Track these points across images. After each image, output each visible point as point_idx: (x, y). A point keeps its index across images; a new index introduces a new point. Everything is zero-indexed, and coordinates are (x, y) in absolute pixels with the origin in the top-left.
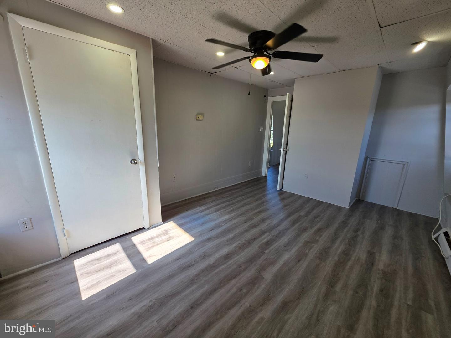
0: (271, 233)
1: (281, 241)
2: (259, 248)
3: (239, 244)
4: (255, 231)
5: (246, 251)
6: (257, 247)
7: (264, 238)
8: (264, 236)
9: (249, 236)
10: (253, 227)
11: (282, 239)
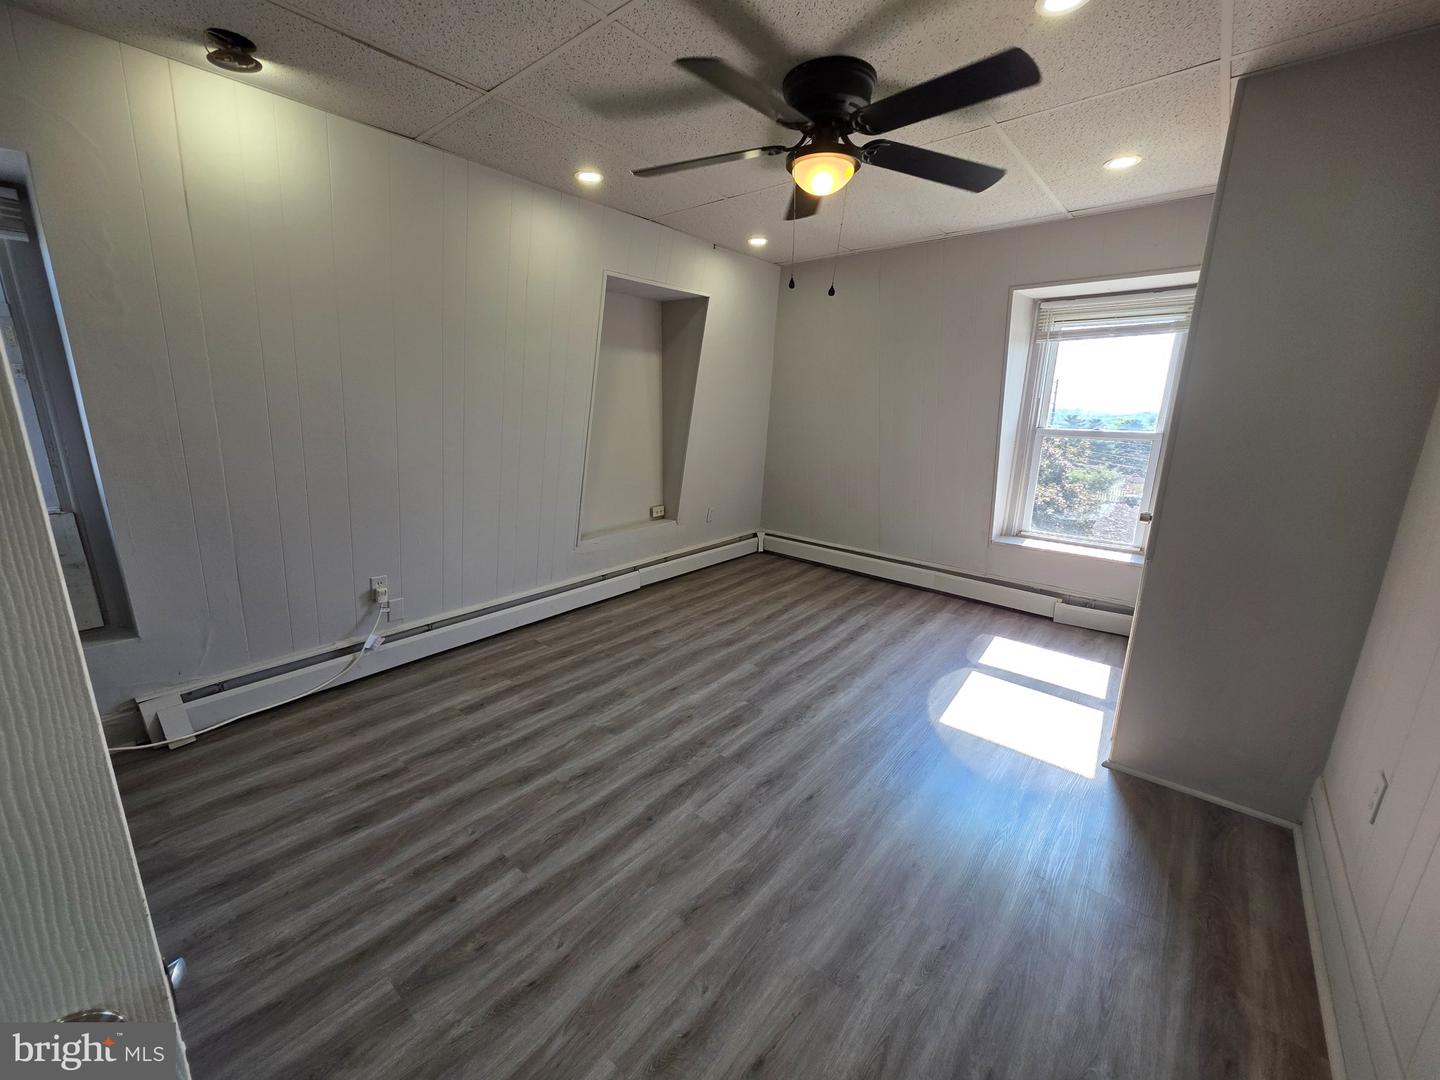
0: (717, 755)
1: (693, 732)
2: (760, 711)
3: (813, 717)
4: (771, 761)
5: (793, 703)
6: (765, 713)
7: (742, 735)
8: (744, 740)
9: (788, 740)
10: (778, 777)
11: (687, 737)
